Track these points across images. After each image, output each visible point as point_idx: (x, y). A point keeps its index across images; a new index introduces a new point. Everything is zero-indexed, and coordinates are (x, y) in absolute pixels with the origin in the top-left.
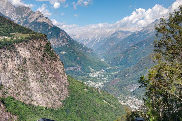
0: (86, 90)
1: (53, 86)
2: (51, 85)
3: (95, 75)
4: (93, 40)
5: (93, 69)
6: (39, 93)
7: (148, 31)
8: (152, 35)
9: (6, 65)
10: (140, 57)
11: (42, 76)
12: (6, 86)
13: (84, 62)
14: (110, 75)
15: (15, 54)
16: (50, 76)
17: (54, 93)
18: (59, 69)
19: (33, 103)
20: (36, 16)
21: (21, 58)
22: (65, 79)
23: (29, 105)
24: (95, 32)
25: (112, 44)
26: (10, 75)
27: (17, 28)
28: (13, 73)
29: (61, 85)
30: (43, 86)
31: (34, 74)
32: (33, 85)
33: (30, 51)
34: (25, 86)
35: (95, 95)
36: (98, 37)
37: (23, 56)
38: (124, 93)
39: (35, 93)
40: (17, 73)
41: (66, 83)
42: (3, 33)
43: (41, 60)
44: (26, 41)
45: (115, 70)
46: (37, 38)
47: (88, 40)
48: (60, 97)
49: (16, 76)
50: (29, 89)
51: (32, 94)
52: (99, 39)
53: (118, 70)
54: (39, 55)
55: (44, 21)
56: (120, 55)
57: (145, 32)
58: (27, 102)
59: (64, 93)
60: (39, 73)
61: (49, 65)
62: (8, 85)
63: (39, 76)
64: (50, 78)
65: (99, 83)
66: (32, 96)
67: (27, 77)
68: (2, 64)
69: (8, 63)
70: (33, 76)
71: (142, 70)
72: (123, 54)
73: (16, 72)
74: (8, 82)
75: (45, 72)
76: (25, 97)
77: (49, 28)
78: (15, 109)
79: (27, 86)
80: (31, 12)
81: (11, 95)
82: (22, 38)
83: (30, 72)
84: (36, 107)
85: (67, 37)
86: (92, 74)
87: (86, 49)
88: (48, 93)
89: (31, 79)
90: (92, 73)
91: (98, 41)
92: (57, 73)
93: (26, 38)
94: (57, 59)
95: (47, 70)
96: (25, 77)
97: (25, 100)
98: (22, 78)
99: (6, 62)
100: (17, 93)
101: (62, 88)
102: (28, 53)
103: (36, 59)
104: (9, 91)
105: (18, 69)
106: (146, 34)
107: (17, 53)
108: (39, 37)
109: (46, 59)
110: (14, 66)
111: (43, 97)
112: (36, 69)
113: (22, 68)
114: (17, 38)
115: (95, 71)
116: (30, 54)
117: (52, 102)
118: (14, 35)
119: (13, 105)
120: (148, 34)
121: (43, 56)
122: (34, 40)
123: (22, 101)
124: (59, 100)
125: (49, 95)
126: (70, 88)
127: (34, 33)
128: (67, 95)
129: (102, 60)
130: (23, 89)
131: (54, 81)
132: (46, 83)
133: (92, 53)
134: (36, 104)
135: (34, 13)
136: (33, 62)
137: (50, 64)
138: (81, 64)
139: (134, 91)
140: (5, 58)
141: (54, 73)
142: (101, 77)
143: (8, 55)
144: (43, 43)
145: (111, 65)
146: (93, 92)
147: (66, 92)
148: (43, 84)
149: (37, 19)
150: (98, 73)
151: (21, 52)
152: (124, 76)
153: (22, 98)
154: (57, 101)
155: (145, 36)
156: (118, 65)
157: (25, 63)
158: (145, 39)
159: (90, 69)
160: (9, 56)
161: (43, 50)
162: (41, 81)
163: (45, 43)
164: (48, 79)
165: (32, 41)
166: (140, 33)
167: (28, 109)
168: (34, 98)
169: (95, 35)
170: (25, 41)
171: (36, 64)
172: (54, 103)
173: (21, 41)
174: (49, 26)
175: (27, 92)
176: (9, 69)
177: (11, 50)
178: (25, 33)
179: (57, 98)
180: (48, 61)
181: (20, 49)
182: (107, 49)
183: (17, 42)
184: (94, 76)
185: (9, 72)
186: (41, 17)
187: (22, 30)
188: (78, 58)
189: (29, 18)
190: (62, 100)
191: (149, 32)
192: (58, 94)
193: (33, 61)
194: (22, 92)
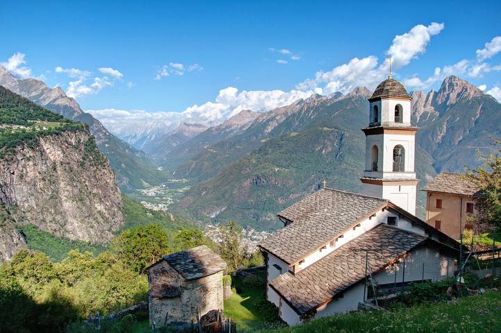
0: (150, 215)
1: (99, 208)
2: (96, 206)
3: (152, 192)
4: (144, 138)
5: (147, 184)
6: (77, 220)
7: (231, 127)
8: (237, 133)
9: (24, 172)
10: (221, 165)
11: (81, 192)
12: (23, 206)
13: (132, 172)
14: (176, 192)
15: (38, 154)
16: (95, 191)
17: (100, 219)
18: (108, 181)
19: (68, 235)
20: (54, 95)
21: (47, 161)
22: (118, 198)
23: (63, 238)
24: (146, 125)
25: (174, 145)
26: (30, 189)
27: (39, 112)
28: (35, 185)
29: (112, 206)
30: (84, 208)
31: (68, 188)
32: (67, 205)
33: (63, 151)
34: (55, 207)
35: (165, 222)
36: (152, 133)
37: (52, 158)
38: (202, 220)
39: (70, 220)
40: (42, 186)
41: (119, 204)
42: (17, 120)
43: (81, 165)
44: (57, 133)
45: (183, 185)
46: (74, 130)
47: (135, 137)
48: (111, 226)
49: (40, 191)
50: (61, 212)
51: (67, 221)
52: (154, 136)
53: (187, 184)
54: (77, 156)
55: (68, 103)
56: (190, 161)
57: (227, 127)
58: (58, 234)
59: (116, 219)
60: (77, 186)
61: (92, 173)
62: (26, 205)
63: (76, 191)
64: (95, 195)
65: (160, 205)
66: (65, 224)
67: (57, 193)
68: (19, 170)
69: (28, 169)
70: (68, 191)
71: (227, 184)
72: (195, 159)
73: (40, 185)
74: (27, 201)
75: (86, 185)
76: (54, 226)
77: (76, 114)
78: (40, 244)
79: (57, 207)
80: (46, 89)
81: (32, 222)
82: (50, 129)
83: (62, 185)
84: (73, 242)
85: (104, 131)
86: (145, 191)
87: (133, 151)
88: (91, 220)
89: (65, 196)
90: (145, 189)
91: (152, 139)
92: (105, 187)
93: (56, 129)
94: (105, 164)
95: (90, 181)
96: (55, 193)
97: (55, 230)
98: (50, 193)
99: (24, 167)
100: (41, 218)
101: (114, 212)
102: (59, 153)
103: (72, 163)
104: (29, 215)
105: (44, 180)
106: (227, 130)
107: (42, 153)
108: (78, 128)
109: (87, 163)
110: (38, 174)
111: (84, 226)
112: (72, 179)
113: (49, 178)
114: (41, 128)
115: (149, 186)
116: (62, 155)
117: (99, 234)
118: (34, 123)
119: (38, 238)
120: (232, 131)
121: (84, 159)
122: (69, 133)
123: (51, 232)
124: (109, 231)
125: (94, 222)
126: (125, 211)
127: (68, 121)
128: (122, 223)
129: (159, 169)
130: (50, 213)
131: (100, 199)
132: (88, 203)
133: (143, 158)
134: (72, 237)
135: (51, 90)
136: (67, 168)
137: (95, 172)
138: (127, 175)
139: (217, 217)
140: (23, 161)
141: (101, 187)
142: (161, 196)
143: (28, 155)
144: (84, 138)
145: (176, 177)
146: (161, 218)
147: (119, 218)
148: (84, 204)
149: (55, 100)
150: (155, 189)
151: (48, 151)
152: (199, 194)
153: (50, 227)
154: (107, 232)
155: (226, 134)
156: (186, 178)
157: (55, 169)
158: (227, 138)
159: (142, 184)
160: (30, 157)
161: (82, 149)
162: (81, 200)
163: (87, 138)
164: (91, 197)
165: (65, 134)
166: (218, 128)
167: (61, 245)
168: (69, 227)
169: (147, 128)
170: (55, 133)
171: (72, 171)
172: (101, 235)
173: (50, 133)
174: (75, 112)
175: (58, 218)
176: (28, 179)
177: (33, 148)
178: (53, 121)
179: (106, 227)
180: (91, 167)
181: (46, 146)
182: (167, 152)
183: (42, 134)
184: (150, 194)
185: (29, 183)
186: (62, 97)
187: (46, 115)
188: (123, 165)
189: (42, 98)
190: (114, 230)
191: (233, 128)
192: (106, 221)
193: (67, 166)
194: (49, 218)
